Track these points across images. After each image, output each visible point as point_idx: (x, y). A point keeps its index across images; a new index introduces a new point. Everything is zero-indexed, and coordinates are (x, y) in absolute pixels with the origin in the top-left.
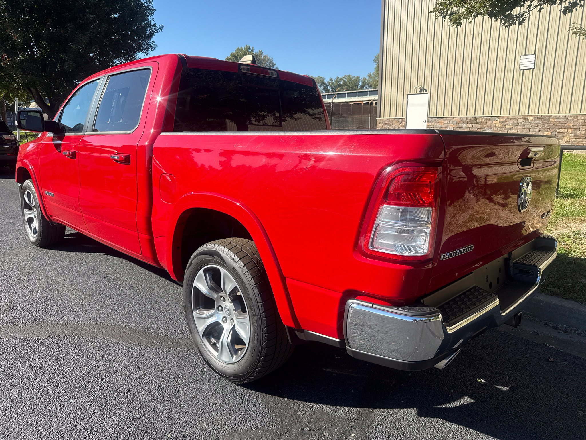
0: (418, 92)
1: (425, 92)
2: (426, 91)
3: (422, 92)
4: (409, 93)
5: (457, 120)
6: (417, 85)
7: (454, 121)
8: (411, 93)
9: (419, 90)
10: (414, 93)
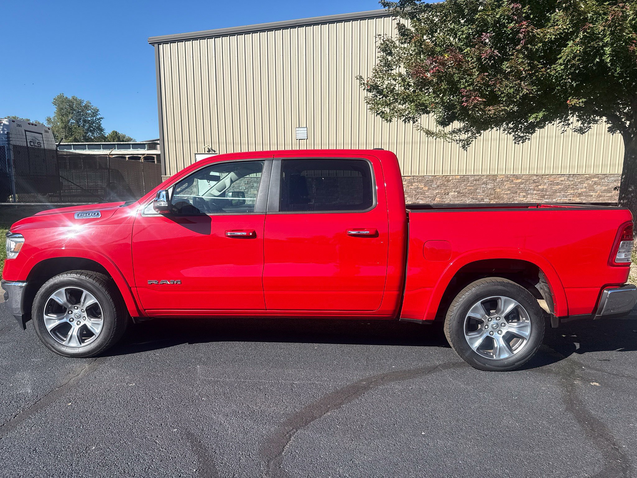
0: (206, 152)
1: (213, 152)
2: (215, 151)
3: (211, 153)
4: (197, 153)
5: (248, 180)
6: (204, 146)
7: (245, 181)
8: (199, 153)
9: (207, 150)
10: (202, 153)
